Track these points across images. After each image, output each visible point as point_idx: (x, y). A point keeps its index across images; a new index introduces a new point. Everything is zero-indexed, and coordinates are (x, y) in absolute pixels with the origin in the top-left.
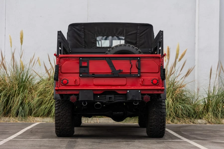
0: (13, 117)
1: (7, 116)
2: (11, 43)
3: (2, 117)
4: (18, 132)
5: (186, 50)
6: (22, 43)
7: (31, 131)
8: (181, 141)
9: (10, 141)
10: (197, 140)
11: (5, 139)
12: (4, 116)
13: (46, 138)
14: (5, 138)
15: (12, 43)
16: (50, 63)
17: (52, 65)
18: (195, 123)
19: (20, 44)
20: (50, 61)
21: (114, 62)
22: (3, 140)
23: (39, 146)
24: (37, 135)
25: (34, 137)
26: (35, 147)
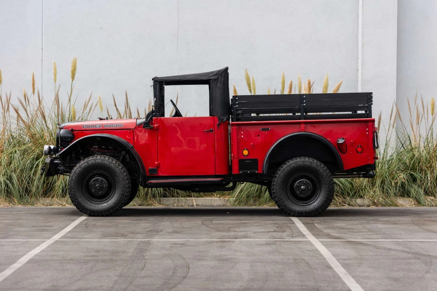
0: (57, 197)
1: (48, 197)
2: (55, 75)
3: (40, 197)
4: (67, 227)
5: (341, 82)
6: (73, 78)
7: (86, 224)
8: (301, 241)
9: (56, 242)
10: (327, 239)
11: (48, 240)
12: (43, 196)
13: (107, 238)
14: (49, 238)
15: (57, 75)
16: (117, 109)
17: (119, 112)
18: (352, 205)
19: (71, 79)
20: (116, 106)
22: (45, 241)
23: (96, 251)
24: (94, 232)
25: (90, 235)
26: (90, 252)
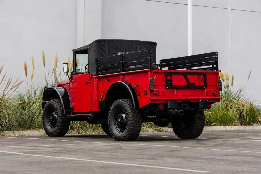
21: (189, 77)
